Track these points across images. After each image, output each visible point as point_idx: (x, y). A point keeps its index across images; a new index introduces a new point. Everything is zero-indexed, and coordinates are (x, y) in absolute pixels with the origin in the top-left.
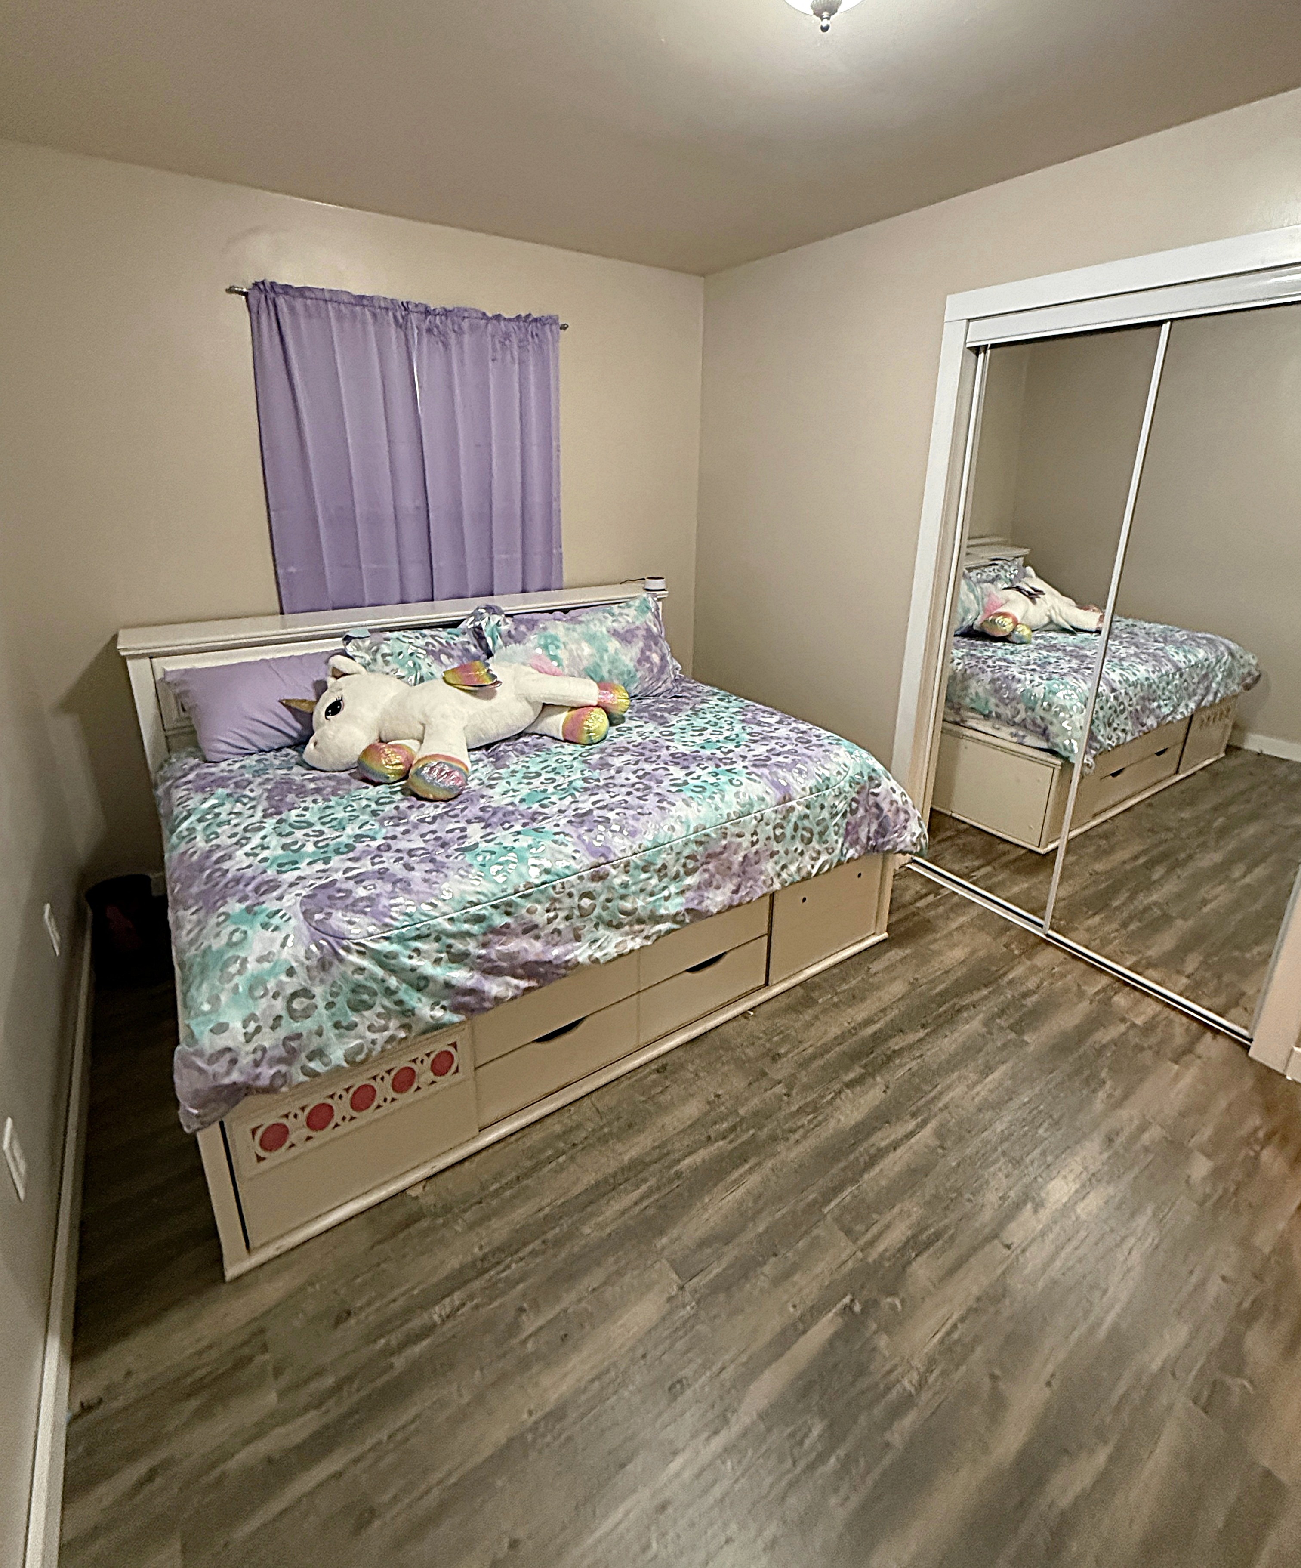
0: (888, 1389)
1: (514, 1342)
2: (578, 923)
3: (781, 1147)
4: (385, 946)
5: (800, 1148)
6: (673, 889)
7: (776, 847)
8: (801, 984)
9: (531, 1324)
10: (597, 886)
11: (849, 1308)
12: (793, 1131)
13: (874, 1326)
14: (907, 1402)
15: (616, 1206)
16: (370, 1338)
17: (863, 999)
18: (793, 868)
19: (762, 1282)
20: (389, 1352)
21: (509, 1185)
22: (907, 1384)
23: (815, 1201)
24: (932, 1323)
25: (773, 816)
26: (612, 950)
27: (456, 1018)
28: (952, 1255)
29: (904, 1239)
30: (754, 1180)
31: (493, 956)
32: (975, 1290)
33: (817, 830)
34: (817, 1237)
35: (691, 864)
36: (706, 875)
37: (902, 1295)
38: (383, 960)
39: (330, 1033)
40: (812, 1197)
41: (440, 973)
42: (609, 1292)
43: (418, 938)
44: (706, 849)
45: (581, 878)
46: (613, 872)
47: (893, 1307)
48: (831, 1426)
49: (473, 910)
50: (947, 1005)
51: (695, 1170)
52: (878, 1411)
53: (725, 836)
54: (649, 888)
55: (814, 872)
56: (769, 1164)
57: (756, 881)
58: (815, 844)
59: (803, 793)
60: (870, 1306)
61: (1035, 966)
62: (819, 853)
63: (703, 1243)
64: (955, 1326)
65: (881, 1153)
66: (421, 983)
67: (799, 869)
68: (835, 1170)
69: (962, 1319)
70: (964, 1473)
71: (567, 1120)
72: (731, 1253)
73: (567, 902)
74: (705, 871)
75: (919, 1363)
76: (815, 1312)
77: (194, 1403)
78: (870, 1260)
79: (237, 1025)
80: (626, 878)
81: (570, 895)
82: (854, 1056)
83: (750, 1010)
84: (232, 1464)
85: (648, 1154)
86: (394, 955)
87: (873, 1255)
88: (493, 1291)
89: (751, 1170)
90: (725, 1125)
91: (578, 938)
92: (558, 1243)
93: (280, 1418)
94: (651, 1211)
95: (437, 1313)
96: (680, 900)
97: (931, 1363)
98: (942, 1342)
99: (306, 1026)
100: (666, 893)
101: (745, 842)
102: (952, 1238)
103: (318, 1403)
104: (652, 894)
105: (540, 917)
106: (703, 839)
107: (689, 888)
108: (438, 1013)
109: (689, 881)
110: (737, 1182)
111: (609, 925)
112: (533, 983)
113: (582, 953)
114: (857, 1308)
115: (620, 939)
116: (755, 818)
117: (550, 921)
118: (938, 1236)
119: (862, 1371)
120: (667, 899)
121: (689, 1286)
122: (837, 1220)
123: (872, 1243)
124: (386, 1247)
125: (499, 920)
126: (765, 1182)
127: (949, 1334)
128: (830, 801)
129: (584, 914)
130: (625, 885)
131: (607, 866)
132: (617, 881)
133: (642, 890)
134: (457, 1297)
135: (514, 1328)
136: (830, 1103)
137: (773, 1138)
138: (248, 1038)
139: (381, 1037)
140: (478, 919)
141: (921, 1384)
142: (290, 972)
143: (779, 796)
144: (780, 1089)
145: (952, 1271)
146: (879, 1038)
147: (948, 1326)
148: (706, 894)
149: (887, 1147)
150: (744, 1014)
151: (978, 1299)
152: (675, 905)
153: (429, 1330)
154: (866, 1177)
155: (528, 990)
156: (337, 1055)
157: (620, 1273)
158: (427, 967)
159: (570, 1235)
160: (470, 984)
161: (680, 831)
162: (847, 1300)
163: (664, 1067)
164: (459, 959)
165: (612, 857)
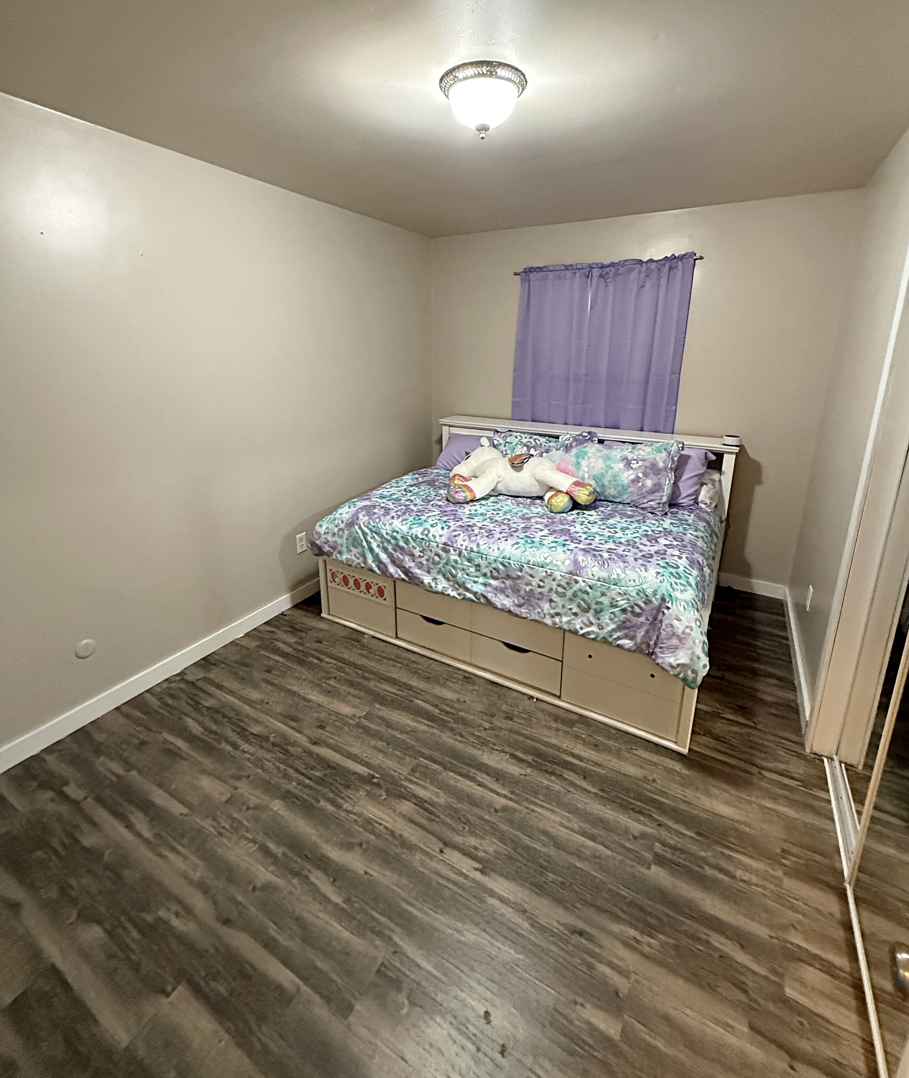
0: (342, 798)
1: (324, 680)
2: (431, 566)
3: (448, 734)
4: (366, 530)
5: (452, 741)
6: (481, 580)
7: (554, 597)
8: (581, 716)
9: (332, 682)
10: (443, 554)
11: (374, 777)
12: (462, 736)
13: (368, 788)
14: (339, 807)
15: (387, 688)
16: (316, 650)
17: (597, 751)
18: (565, 619)
19: (373, 742)
20: (313, 656)
21: (381, 656)
22: (346, 806)
23: (423, 753)
24: (380, 814)
25: (560, 578)
26: (440, 588)
27: (378, 572)
28: (424, 822)
29: (421, 796)
30: (424, 728)
31: (395, 556)
32: (406, 834)
33: (594, 607)
34: (405, 759)
35: (495, 574)
36: (503, 585)
37: (389, 798)
38: (364, 534)
39: (344, 549)
40: (426, 752)
41: (377, 550)
42: (350, 698)
43: (376, 533)
44: (507, 571)
45: (437, 546)
46: (452, 552)
47: (381, 796)
48: (320, 778)
49: (395, 534)
50: (643, 805)
51: (418, 705)
52: (331, 795)
53: (521, 570)
54: (468, 571)
55: (581, 632)
56: (436, 731)
57: (534, 609)
58: (590, 615)
59: (592, 577)
60: (378, 785)
61: (782, 882)
62: (591, 623)
63: (381, 718)
64: (380, 824)
65: (473, 779)
66: (371, 550)
67: (569, 622)
68: (447, 759)
69: (385, 827)
70: (313, 832)
71: (418, 659)
72: (382, 729)
73: (429, 553)
74: (504, 583)
75: (357, 809)
76: (366, 764)
77: (290, 629)
78: (403, 782)
79: (324, 528)
80: (457, 558)
81: (431, 551)
82: (538, 754)
83: (537, 699)
84: (277, 643)
85: (416, 688)
86: (367, 534)
87: (405, 783)
88: (340, 669)
89: (428, 725)
90: (448, 709)
91: (429, 572)
92: (364, 677)
93: (289, 645)
94: (389, 698)
95: (327, 660)
96: (482, 588)
97: (359, 815)
98: (370, 818)
99: (339, 541)
100: (476, 579)
101: (535, 582)
102: (433, 820)
103: (295, 649)
104: (468, 575)
105: (417, 552)
106: (506, 564)
107: (490, 585)
108: (374, 565)
109: (492, 582)
110: (418, 722)
111: (444, 576)
112: (407, 579)
113: (427, 579)
114: (375, 780)
115: (447, 586)
116: (546, 572)
117: (420, 557)
118: (432, 813)
119: (348, 787)
120: (475, 582)
121: (362, 720)
122: (417, 765)
123: (411, 782)
124: (344, 640)
125: (402, 543)
126: (424, 732)
127: (376, 822)
128: (613, 594)
129: (434, 563)
130: (456, 561)
131: (451, 548)
132: (453, 558)
133: (463, 570)
134: (334, 662)
135: (329, 678)
136: (493, 749)
137: (452, 730)
138: (325, 533)
139: (357, 561)
140: (395, 538)
141: (347, 811)
142: (342, 522)
143: (571, 568)
144: (487, 725)
145: (412, 821)
146: (566, 765)
147: (380, 821)
148: (498, 595)
149: (479, 781)
150: (531, 697)
151: (401, 836)
152: (478, 588)
153: (321, 660)
154: (451, 774)
155: (403, 580)
156: (344, 557)
157: (359, 698)
158: (374, 545)
159: (368, 679)
160: (384, 561)
161: (496, 553)
162: (377, 775)
163: (469, 678)
164: (385, 550)
165: (455, 545)
